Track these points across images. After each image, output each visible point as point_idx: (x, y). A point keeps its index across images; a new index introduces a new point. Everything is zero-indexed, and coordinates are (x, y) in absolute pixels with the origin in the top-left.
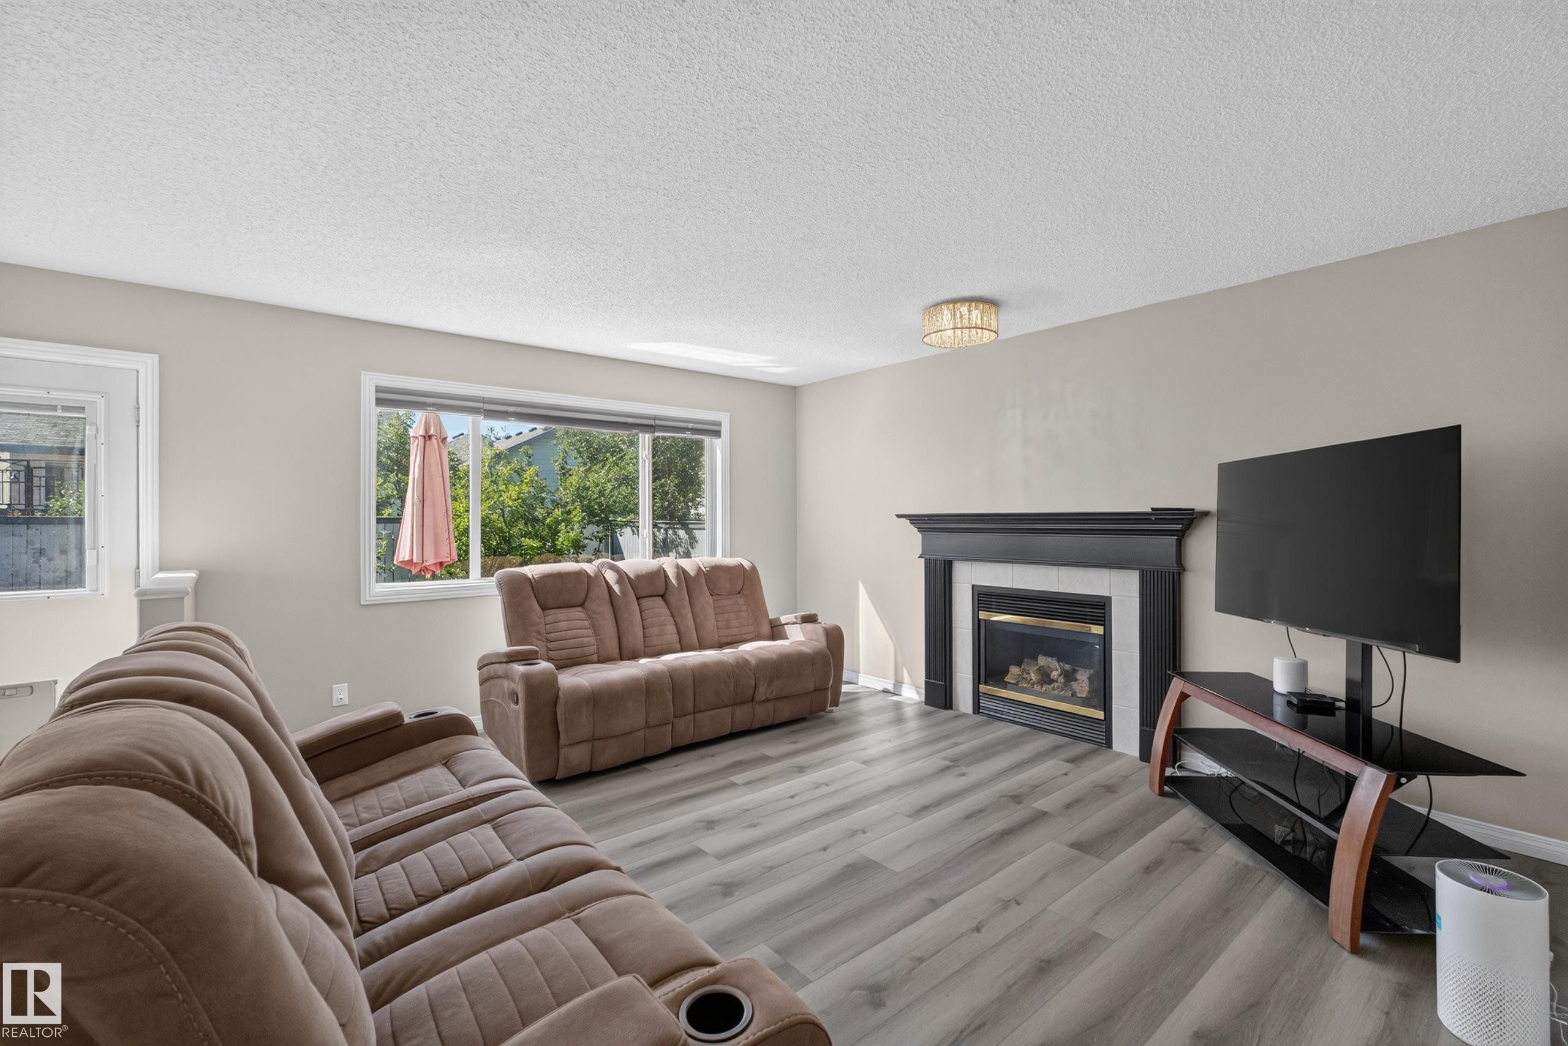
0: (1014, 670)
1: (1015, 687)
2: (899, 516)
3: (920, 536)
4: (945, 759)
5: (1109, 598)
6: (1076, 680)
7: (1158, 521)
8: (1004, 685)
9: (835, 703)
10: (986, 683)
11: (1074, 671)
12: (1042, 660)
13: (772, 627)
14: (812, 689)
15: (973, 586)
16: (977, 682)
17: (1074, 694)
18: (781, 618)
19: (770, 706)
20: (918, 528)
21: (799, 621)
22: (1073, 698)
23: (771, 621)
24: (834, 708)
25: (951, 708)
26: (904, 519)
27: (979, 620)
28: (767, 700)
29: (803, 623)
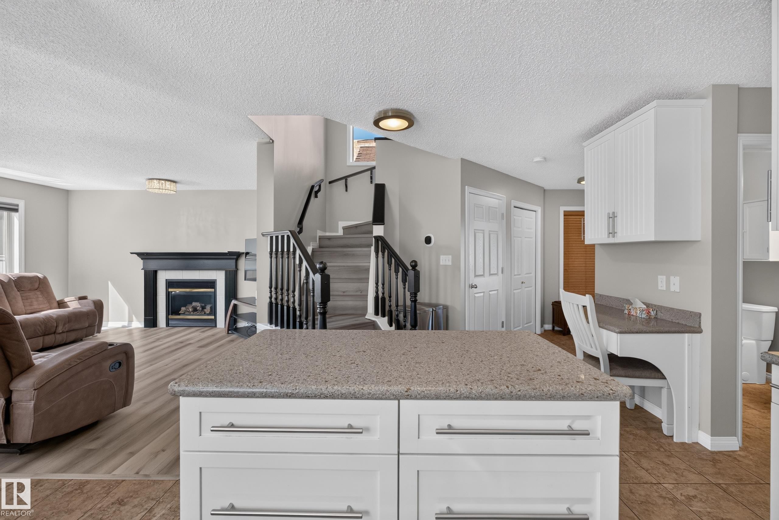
0: (183, 309)
1: (184, 314)
2: (132, 253)
3: (142, 261)
4: (154, 339)
5: (216, 280)
6: (206, 308)
7: (230, 255)
8: (179, 314)
9: (99, 332)
10: (172, 315)
11: (205, 306)
12: (194, 304)
13: (59, 304)
14: (87, 326)
15: (166, 280)
16: (168, 315)
17: (205, 313)
18: (65, 299)
19: (65, 335)
20: (141, 258)
21: (78, 299)
22: (205, 314)
23: (58, 302)
24: (98, 334)
25: (156, 327)
26: (135, 255)
27: (169, 292)
28: (63, 332)
29: (79, 300)
